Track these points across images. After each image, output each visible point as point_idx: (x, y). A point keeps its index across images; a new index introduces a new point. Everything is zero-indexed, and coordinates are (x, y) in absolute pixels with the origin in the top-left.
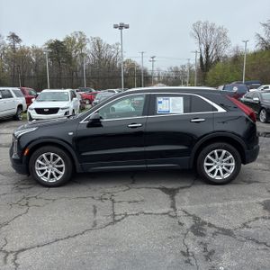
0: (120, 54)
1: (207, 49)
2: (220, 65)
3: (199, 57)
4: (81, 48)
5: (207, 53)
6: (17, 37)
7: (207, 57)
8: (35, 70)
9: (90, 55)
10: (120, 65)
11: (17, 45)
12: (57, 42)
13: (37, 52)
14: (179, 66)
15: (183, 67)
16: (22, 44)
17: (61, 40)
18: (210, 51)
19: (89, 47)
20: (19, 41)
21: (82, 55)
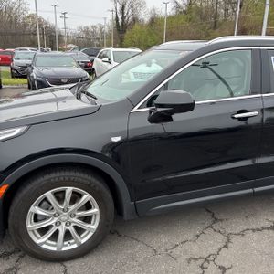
1: (123, 8)
2: (137, 27)
5: (123, 13)
7: (123, 18)
15: (94, 27)
18: (126, 11)
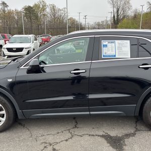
0: (66, 14)
1: (118, 11)
2: (125, 20)
3: (112, 16)
4: (44, 10)
5: (118, 13)
6: (6, 4)
7: (118, 16)
8: (17, 24)
9: (49, 15)
10: (66, 21)
11: (6, 9)
12: (29, 7)
13: (18, 13)
14: (100, 22)
15: (103, 22)
16: (9, 8)
17: (32, 6)
18: (120, 12)
19: (48, 10)
20: (7, 6)
21: (44, 15)
